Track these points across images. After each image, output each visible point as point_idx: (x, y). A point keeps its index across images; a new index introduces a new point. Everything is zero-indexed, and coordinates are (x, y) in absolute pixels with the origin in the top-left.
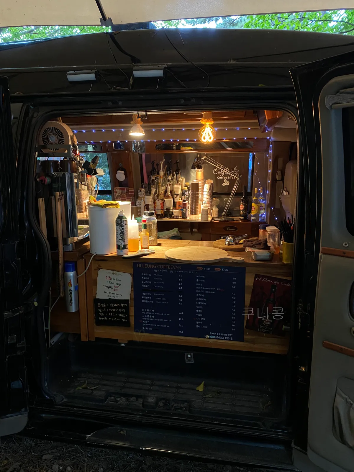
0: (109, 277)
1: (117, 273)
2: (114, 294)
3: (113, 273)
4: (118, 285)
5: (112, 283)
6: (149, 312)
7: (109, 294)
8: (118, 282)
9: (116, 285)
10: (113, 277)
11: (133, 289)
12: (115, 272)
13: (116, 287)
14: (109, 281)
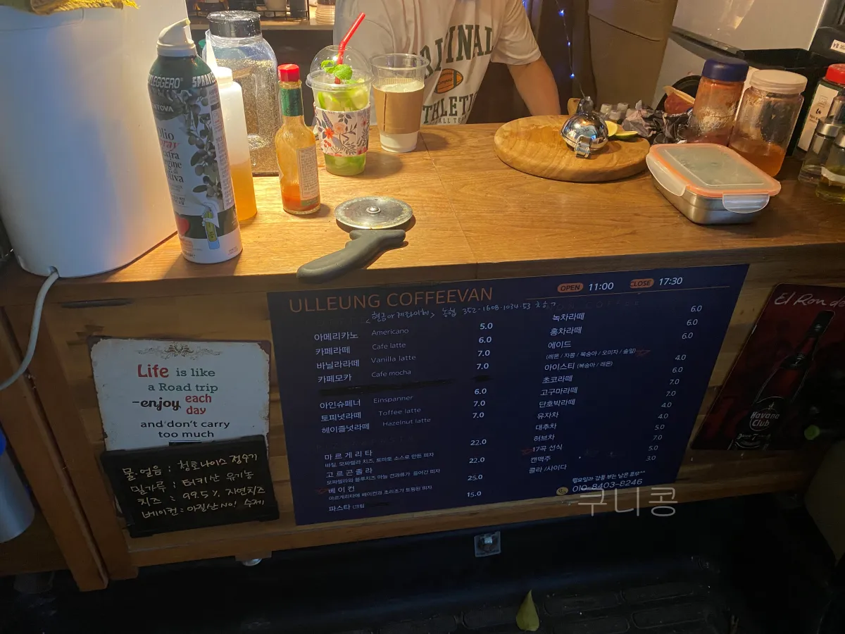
0: (155, 368)
1: (192, 345)
2: (192, 425)
3: (171, 350)
4: (204, 393)
5: (171, 388)
6: (354, 458)
7: (165, 429)
8: (206, 380)
9: (194, 393)
10: (174, 363)
11: (277, 396)
12: (179, 345)
13: (197, 399)
14: (156, 381)
